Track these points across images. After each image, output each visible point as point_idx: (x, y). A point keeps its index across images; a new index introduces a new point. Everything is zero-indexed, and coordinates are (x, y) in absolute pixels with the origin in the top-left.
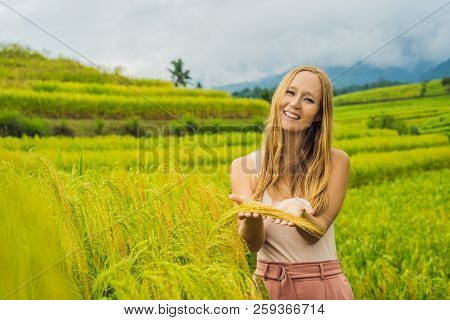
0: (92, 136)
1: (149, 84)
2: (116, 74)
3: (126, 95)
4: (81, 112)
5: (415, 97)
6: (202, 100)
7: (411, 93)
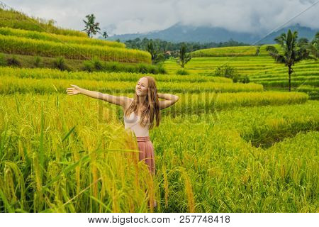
0: (33, 68)
1: (72, 34)
2: (50, 25)
3: (56, 40)
4: (25, 50)
5: (252, 55)
6: (106, 48)
7: (249, 52)
